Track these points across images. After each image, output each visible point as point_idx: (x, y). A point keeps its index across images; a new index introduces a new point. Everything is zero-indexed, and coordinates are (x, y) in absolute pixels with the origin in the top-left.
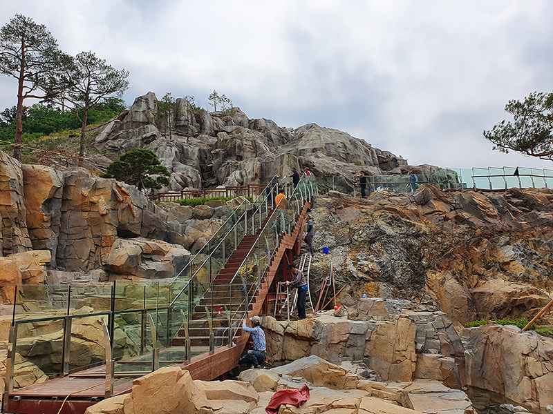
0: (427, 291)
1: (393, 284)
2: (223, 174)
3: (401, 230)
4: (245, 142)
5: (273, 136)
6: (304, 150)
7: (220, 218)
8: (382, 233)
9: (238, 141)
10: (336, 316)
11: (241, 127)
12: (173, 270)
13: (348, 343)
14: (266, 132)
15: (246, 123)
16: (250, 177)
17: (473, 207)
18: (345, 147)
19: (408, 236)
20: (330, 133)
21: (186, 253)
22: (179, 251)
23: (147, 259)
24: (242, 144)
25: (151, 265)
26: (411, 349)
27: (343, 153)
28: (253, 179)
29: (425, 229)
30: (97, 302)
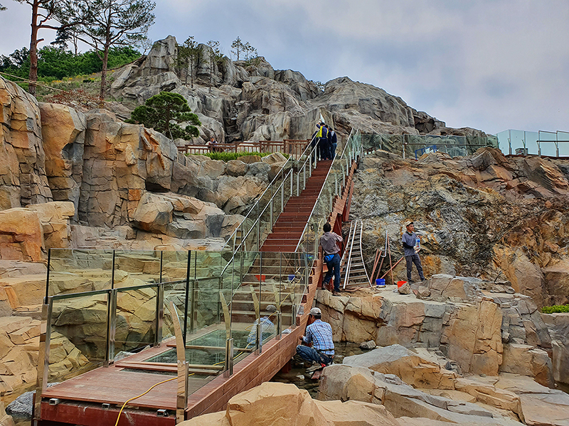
0: (494, 268)
1: (455, 258)
2: (248, 128)
3: (462, 198)
4: (272, 94)
5: (301, 90)
6: (336, 105)
7: (254, 175)
8: (442, 200)
9: (265, 93)
10: (401, 294)
11: (266, 78)
12: (207, 230)
13: (423, 327)
14: (293, 85)
15: (271, 74)
16: (278, 133)
17: (540, 175)
18: (381, 105)
19: (470, 205)
20: (365, 88)
21: (220, 212)
22: (212, 210)
23: (179, 217)
24: (270, 96)
25: (183, 224)
26: (497, 337)
27: (378, 111)
28: (281, 136)
29: (489, 197)
30: (126, 262)
